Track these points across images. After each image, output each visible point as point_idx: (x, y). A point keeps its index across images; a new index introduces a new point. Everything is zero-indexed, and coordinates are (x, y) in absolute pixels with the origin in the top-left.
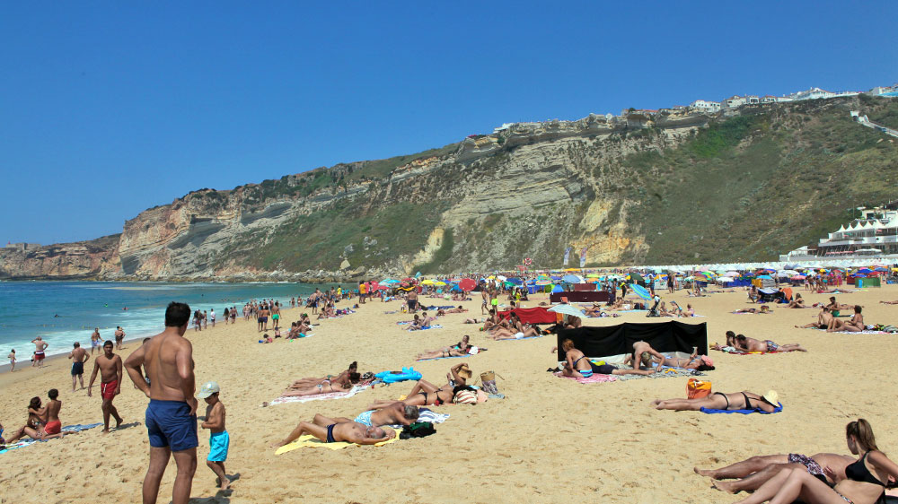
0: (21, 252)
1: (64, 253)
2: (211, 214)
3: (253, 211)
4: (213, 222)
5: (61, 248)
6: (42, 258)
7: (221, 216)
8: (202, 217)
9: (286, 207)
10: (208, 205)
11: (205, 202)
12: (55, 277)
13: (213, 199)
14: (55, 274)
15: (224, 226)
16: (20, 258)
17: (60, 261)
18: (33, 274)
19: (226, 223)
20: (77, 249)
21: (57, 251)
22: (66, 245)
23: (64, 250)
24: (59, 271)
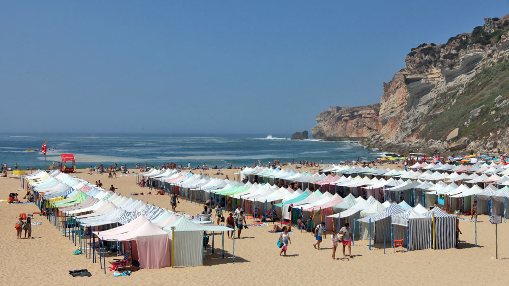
0: (334, 115)
1: (360, 115)
2: (421, 72)
3: (451, 66)
4: (423, 81)
5: (358, 111)
6: (346, 121)
7: (431, 74)
8: (412, 77)
9: (478, 59)
10: (420, 62)
11: (417, 59)
12: (354, 138)
13: (426, 55)
14: (354, 135)
15: (434, 86)
16: (333, 120)
17: (358, 123)
18: (340, 135)
19: (435, 83)
20: (368, 112)
21: (356, 114)
22: (362, 108)
23: (360, 112)
24: (357, 132)
